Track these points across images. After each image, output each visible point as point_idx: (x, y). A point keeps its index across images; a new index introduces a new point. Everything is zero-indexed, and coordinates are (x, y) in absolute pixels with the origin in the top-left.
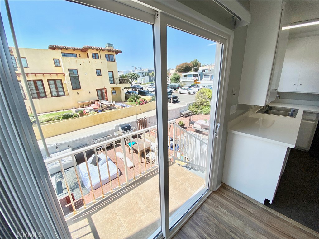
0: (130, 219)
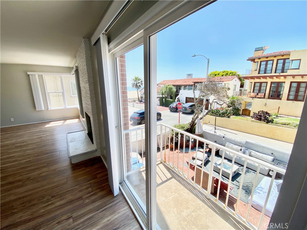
0: (171, 203)
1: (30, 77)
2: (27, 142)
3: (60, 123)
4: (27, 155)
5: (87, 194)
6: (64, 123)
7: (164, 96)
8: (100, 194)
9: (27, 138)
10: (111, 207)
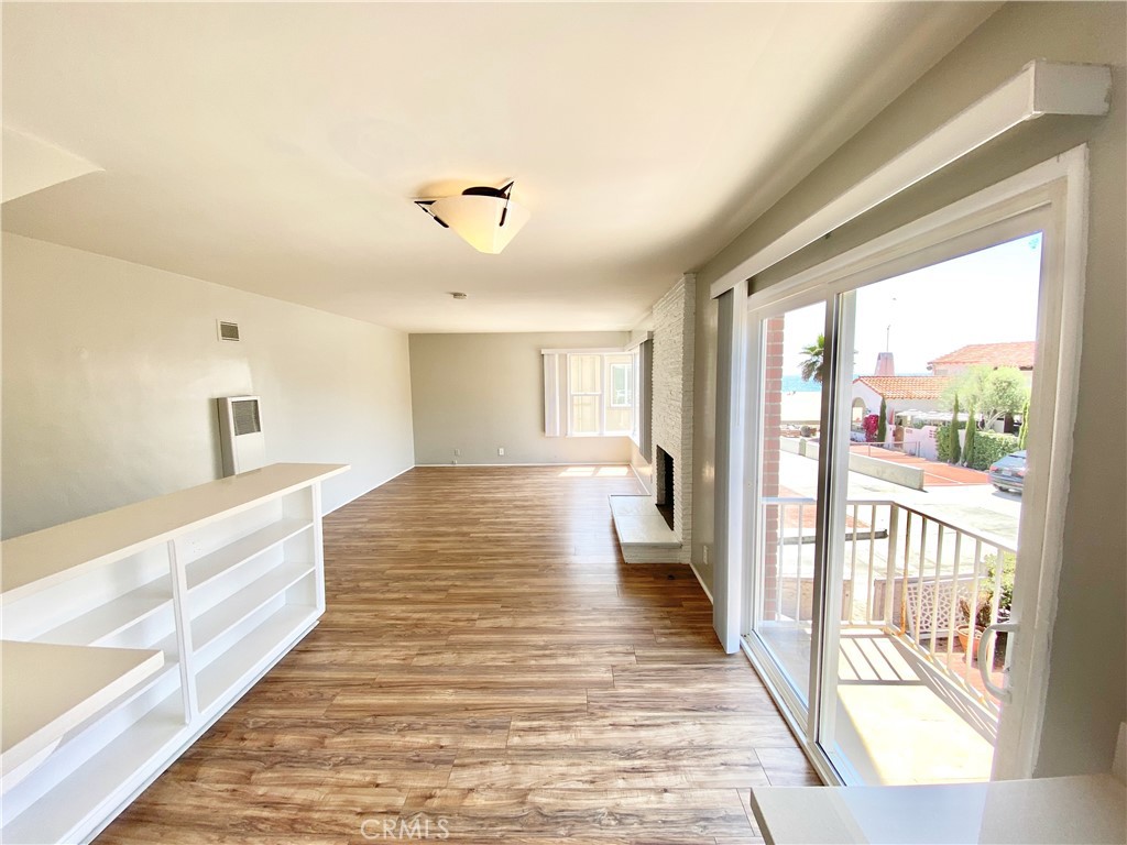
1: (545, 357)
2: (531, 500)
3: (587, 471)
4: (538, 525)
5: (662, 628)
6: (595, 472)
7: (962, 417)
8: (691, 638)
9: (531, 494)
10: (718, 669)
